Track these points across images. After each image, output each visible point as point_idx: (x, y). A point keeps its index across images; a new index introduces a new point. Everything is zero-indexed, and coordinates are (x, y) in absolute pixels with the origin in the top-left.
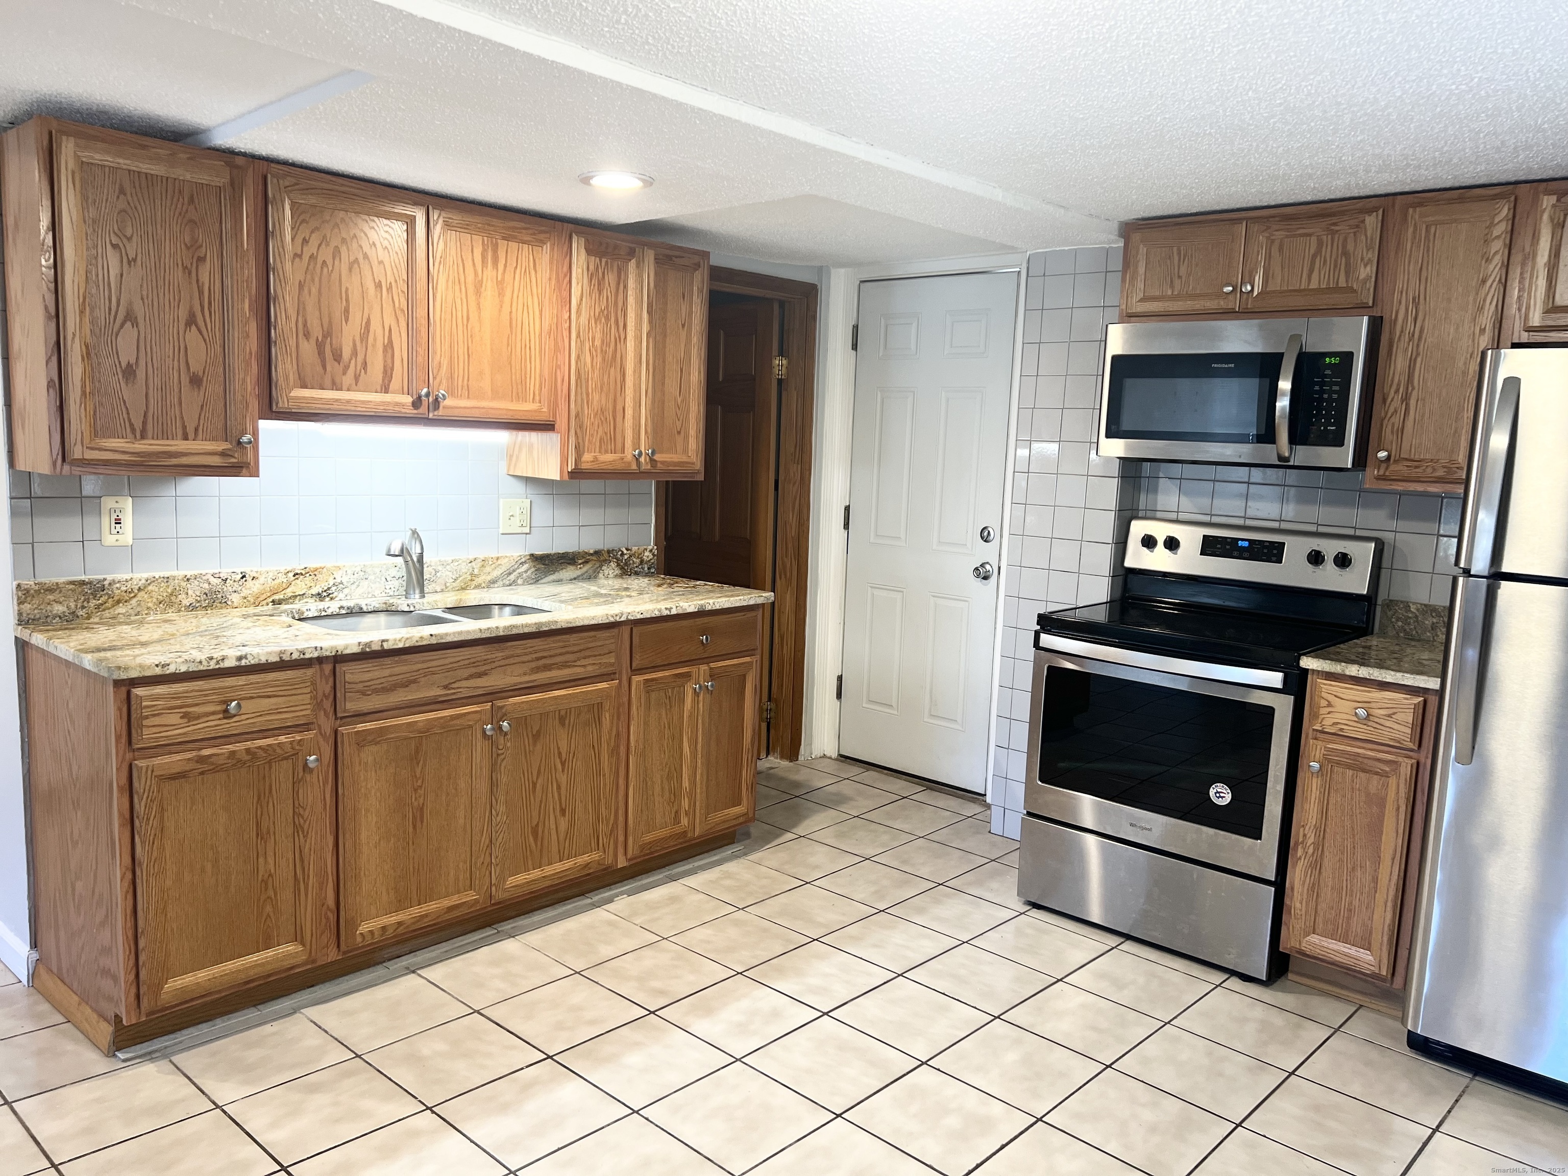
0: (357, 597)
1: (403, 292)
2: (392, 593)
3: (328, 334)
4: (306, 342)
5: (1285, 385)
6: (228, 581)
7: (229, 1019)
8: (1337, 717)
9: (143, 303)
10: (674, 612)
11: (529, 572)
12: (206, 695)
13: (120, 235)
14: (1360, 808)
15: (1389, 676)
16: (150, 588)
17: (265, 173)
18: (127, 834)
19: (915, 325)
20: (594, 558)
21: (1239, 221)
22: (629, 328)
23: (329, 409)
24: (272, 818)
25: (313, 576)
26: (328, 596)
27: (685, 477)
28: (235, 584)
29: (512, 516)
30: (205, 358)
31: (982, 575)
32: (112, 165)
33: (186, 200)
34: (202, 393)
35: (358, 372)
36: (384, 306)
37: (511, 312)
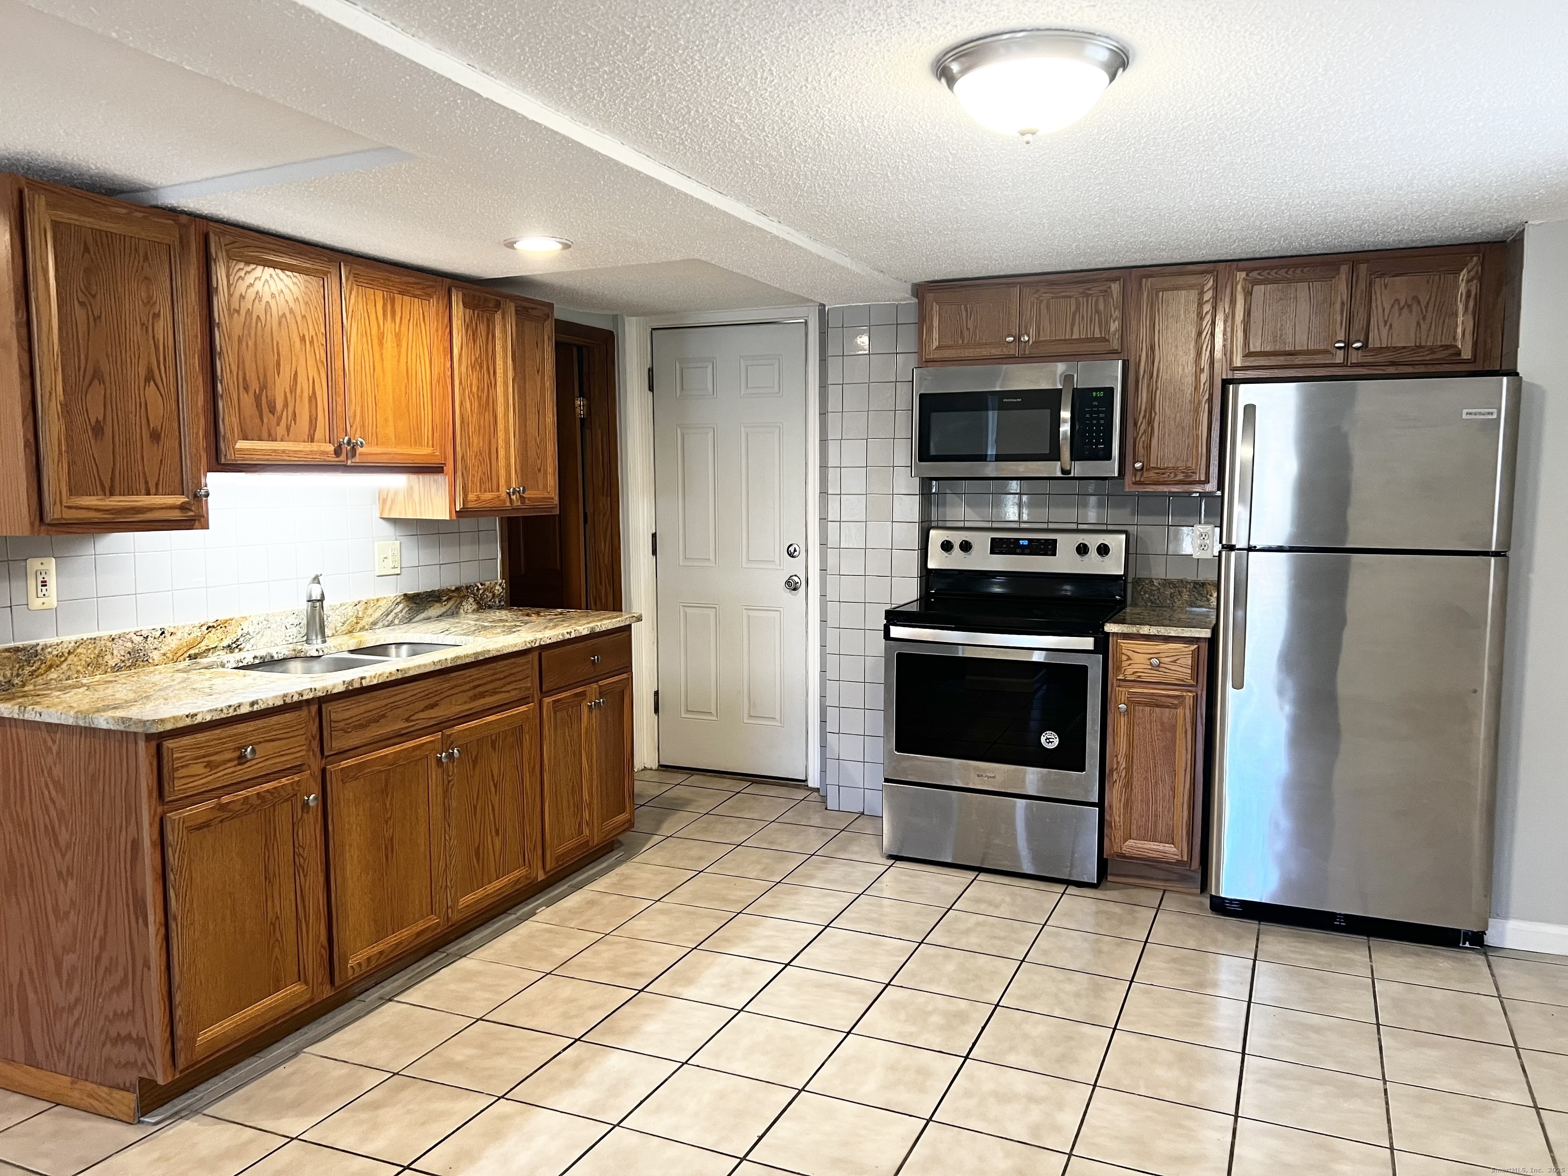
0: (262, 646)
1: (322, 345)
2: (291, 641)
3: (263, 387)
4: (246, 395)
5: (1066, 414)
6: (149, 638)
7: (236, 1071)
8: (1135, 668)
9: (109, 360)
10: (573, 635)
11: (404, 611)
12: (224, 743)
13: (86, 293)
14: (1157, 735)
15: (1173, 632)
16: (79, 650)
17: (205, 231)
18: (160, 888)
19: (710, 368)
20: (455, 594)
21: (1014, 285)
22: (498, 375)
23: (268, 460)
24: (277, 860)
25: (224, 628)
26: (237, 647)
27: (545, 512)
28: (155, 640)
29: (386, 558)
30: (162, 412)
31: (792, 587)
32: (77, 223)
33: (141, 255)
34: (161, 448)
35: (289, 423)
36: (308, 358)
37: (407, 362)
